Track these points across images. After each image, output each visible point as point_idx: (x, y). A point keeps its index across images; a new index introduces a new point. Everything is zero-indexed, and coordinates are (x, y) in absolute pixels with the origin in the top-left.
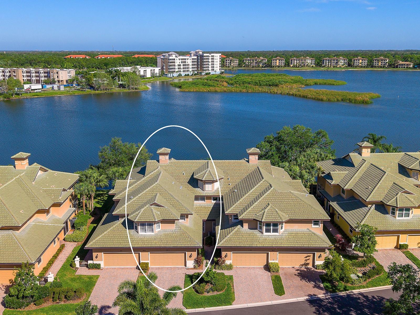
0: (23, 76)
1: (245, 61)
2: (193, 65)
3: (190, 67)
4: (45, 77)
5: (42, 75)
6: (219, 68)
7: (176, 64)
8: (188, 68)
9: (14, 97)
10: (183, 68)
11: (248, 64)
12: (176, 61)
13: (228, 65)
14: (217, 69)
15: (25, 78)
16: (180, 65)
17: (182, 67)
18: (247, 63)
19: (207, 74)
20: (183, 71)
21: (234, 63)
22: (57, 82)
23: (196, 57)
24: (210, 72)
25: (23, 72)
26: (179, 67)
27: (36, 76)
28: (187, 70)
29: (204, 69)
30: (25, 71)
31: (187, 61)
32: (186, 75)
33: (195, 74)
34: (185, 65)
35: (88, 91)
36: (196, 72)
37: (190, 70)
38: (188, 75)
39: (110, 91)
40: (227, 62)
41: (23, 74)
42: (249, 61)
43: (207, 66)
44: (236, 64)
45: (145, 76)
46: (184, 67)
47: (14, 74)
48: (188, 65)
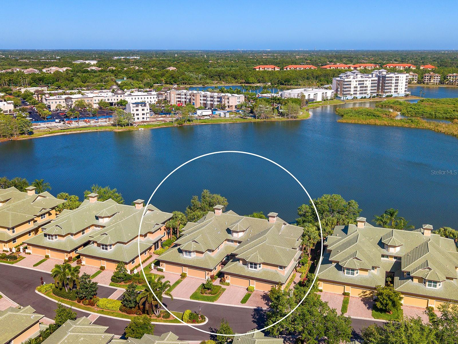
0: (201, 99)
1: (449, 78)
2: (372, 87)
3: (369, 88)
4: (218, 101)
5: (216, 100)
6: (404, 89)
7: (352, 86)
8: (365, 90)
9: (187, 124)
10: (360, 90)
11: (452, 81)
12: (352, 83)
13: (426, 82)
14: (402, 90)
15: (202, 102)
16: (356, 87)
17: (358, 89)
18: (451, 80)
19: (387, 97)
20: (360, 93)
21: (434, 80)
22: (227, 107)
23: (377, 79)
24: (392, 94)
25: (200, 96)
26: (355, 89)
27: (211, 101)
28: (364, 92)
29: (386, 91)
30: (202, 95)
31: (365, 82)
32: (362, 98)
33: (374, 97)
34: (363, 87)
35: (250, 119)
36: (375, 95)
37: (369, 92)
38: (365, 98)
39: (269, 120)
40: (425, 79)
41: (200, 98)
42: (454, 78)
43: (389, 88)
44: (437, 81)
45: (315, 100)
46: (361, 89)
47: (193, 98)
48: (366, 87)
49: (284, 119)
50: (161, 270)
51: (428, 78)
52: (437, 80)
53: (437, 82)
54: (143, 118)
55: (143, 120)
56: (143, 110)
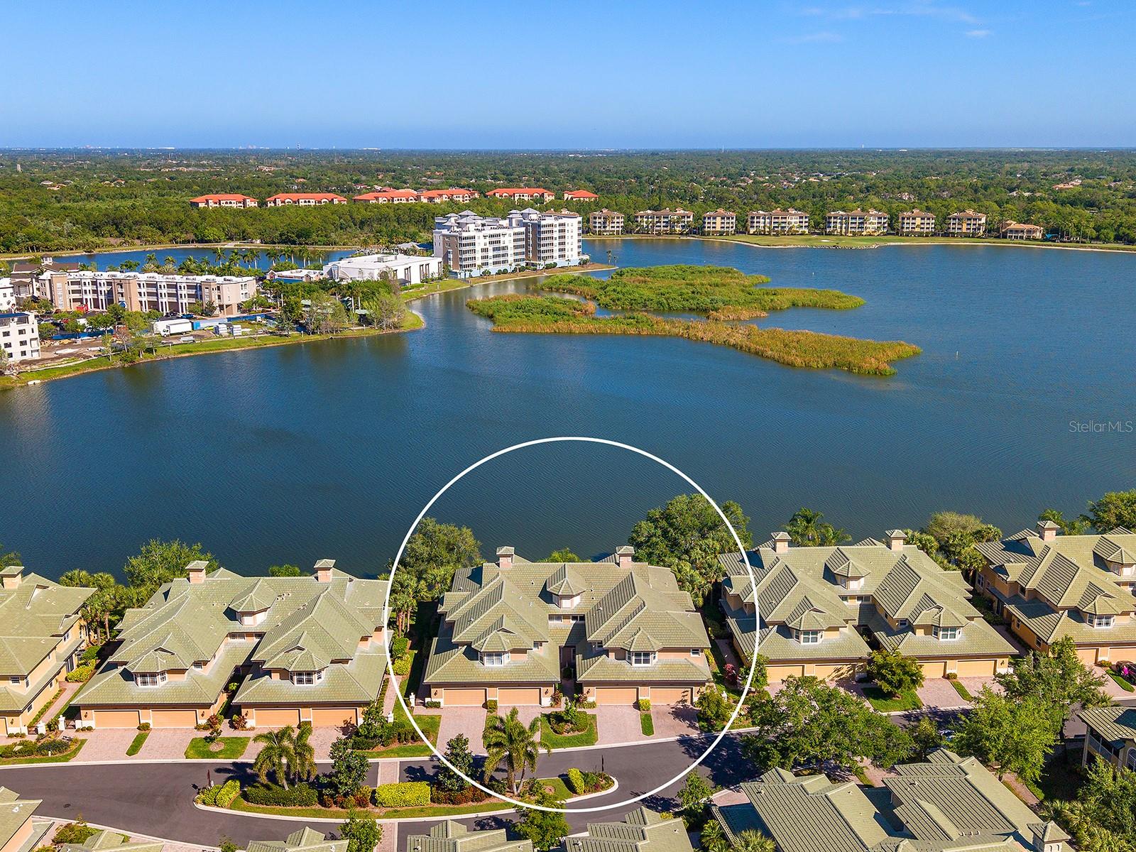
0: (140, 293)
1: (639, 219)
2: (515, 247)
3: (511, 251)
4: (190, 296)
5: (184, 292)
6: (576, 250)
7: (478, 248)
8: (503, 255)
9: (144, 358)
10: (494, 256)
11: (647, 227)
12: (477, 241)
13: (597, 229)
14: (573, 254)
15: (145, 299)
16: (486, 250)
17: (491, 253)
18: (645, 225)
19: (548, 267)
20: (494, 263)
21: (613, 225)
22: (218, 308)
23: (523, 229)
24: (555, 261)
25: (139, 285)
26: (484, 254)
27: (170, 295)
28: (502, 259)
29: (542, 255)
30: (144, 282)
31: (502, 239)
32: (499, 273)
33: (522, 269)
34: (498, 249)
35: (295, 336)
36: (523, 264)
37: (511, 259)
38: (505, 272)
39: (340, 336)
40: (595, 223)
41: (139, 290)
42: (650, 220)
43: (549, 248)
44: (618, 227)
45: (408, 282)
46: (496, 253)
47: (120, 290)
48: (504, 248)
49: (373, 331)
50: (437, 705)
51: (600, 221)
52: (618, 225)
53: (618, 229)
54: (24, 353)
55: (24, 358)
56: (21, 332)
